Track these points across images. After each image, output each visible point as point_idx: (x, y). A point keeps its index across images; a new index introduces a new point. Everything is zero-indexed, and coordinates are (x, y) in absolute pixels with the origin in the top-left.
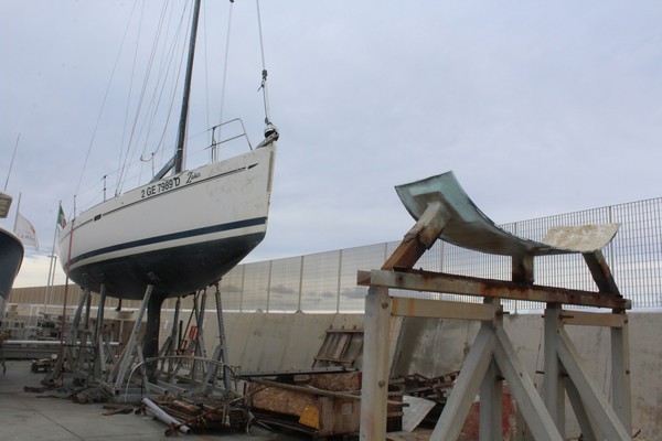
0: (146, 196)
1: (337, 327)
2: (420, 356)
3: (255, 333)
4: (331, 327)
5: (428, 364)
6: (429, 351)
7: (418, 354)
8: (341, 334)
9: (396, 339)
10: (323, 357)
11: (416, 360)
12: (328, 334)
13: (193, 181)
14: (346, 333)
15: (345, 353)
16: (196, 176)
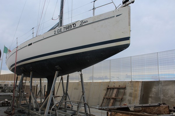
0: (57, 33)
1: (111, 86)
2: (153, 96)
3: (75, 89)
4: (109, 86)
5: (157, 98)
6: (157, 94)
7: (152, 95)
8: (113, 88)
9: (140, 90)
10: (107, 97)
11: (151, 97)
12: (108, 89)
13: (83, 24)
14: (116, 88)
15: (117, 95)
16: (85, 22)
